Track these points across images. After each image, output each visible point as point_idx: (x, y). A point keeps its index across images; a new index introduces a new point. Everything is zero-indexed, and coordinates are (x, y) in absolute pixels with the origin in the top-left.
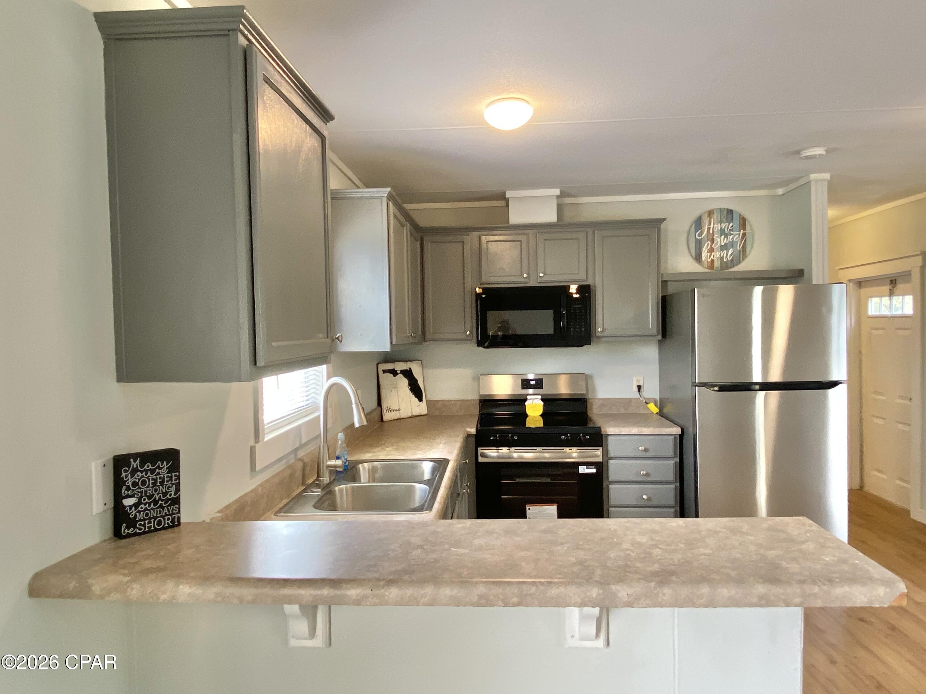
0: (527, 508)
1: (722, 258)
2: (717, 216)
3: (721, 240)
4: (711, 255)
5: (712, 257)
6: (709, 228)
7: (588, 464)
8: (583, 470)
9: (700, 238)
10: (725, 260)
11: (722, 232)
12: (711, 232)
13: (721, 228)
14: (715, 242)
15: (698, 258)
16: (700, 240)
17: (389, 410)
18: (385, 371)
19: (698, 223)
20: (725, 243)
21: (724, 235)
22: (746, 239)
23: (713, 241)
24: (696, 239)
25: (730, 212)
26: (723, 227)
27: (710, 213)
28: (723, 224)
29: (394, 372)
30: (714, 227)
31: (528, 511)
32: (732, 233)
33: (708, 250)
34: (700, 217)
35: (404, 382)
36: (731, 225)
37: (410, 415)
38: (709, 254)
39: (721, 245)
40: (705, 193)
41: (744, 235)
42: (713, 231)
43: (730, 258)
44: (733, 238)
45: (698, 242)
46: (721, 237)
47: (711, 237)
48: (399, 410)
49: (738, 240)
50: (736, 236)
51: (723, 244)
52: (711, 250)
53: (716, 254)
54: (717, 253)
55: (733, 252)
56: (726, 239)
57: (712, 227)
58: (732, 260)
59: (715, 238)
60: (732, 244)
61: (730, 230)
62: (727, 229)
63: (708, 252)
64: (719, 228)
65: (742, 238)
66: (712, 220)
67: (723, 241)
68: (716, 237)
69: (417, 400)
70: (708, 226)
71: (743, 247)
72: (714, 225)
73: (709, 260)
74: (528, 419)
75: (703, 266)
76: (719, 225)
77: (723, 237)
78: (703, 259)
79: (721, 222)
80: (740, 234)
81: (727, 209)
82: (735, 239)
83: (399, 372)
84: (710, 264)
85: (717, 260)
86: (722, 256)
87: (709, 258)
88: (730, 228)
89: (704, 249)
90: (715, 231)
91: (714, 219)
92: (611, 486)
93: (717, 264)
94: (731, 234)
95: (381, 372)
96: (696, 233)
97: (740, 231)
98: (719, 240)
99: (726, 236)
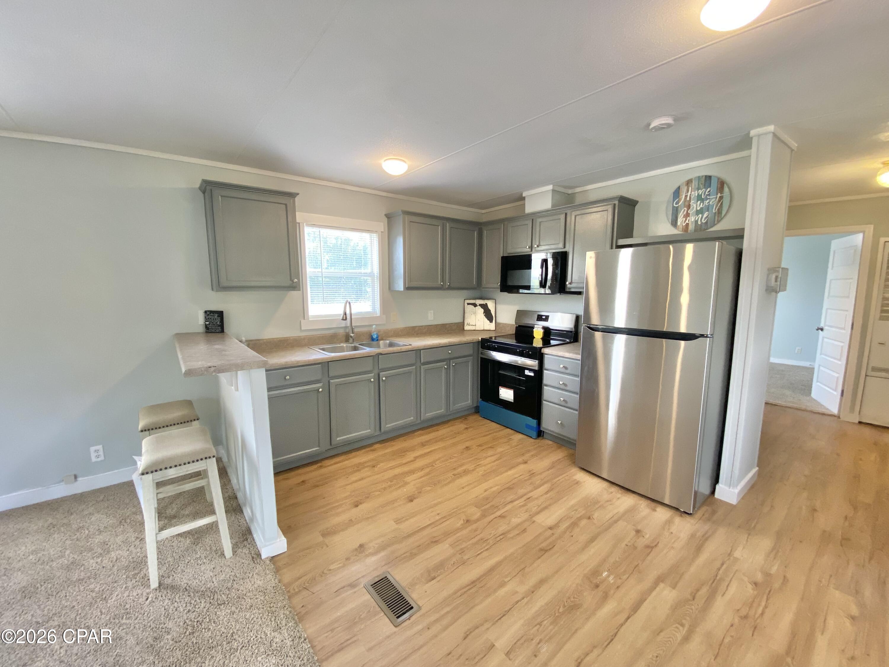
0: (500, 388)
1: (696, 222)
2: (695, 184)
3: (697, 205)
4: (686, 220)
5: (687, 222)
6: (686, 196)
7: (530, 370)
8: (527, 372)
9: (677, 205)
10: (699, 223)
11: (699, 198)
12: (688, 199)
13: (698, 194)
14: (691, 208)
15: (674, 223)
16: (677, 208)
17: (468, 324)
18: (468, 304)
19: (677, 193)
20: (701, 208)
21: (700, 200)
22: (722, 202)
23: (689, 207)
24: (673, 207)
25: (708, 178)
26: (700, 193)
27: (689, 183)
28: (700, 191)
29: (475, 305)
30: (691, 194)
31: (500, 390)
32: (708, 197)
33: (684, 215)
34: (679, 188)
35: (481, 311)
36: (708, 190)
37: (482, 329)
38: (684, 219)
39: (697, 210)
40: (685, 164)
41: (721, 198)
42: (690, 198)
43: (704, 220)
44: (709, 202)
45: (675, 209)
46: (697, 202)
47: (687, 204)
48: (475, 325)
49: (714, 204)
50: (713, 201)
51: (698, 209)
52: (687, 215)
53: (691, 219)
54: (693, 217)
55: (708, 215)
56: (702, 204)
57: (689, 194)
58: (706, 223)
59: (691, 204)
60: (708, 208)
61: (707, 195)
62: (704, 194)
63: (683, 217)
64: (696, 195)
65: (719, 201)
66: (690, 188)
67: (699, 206)
68: (693, 203)
69: (489, 321)
70: (685, 194)
71: (718, 210)
72: (691, 192)
73: (684, 225)
74: (534, 339)
75: (678, 230)
76: (696, 192)
77: (699, 202)
78: (679, 223)
79: (698, 189)
80: (717, 197)
81: (706, 176)
82: (711, 203)
83: (478, 305)
84: (684, 227)
85: (692, 224)
86: (696, 219)
87: (684, 223)
88: (707, 193)
89: (681, 214)
90: (692, 197)
91: (692, 187)
92: (545, 387)
93: (691, 227)
94: (707, 199)
95: (466, 304)
96: (674, 201)
97: (717, 194)
98: (695, 205)
99: (702, 200)
